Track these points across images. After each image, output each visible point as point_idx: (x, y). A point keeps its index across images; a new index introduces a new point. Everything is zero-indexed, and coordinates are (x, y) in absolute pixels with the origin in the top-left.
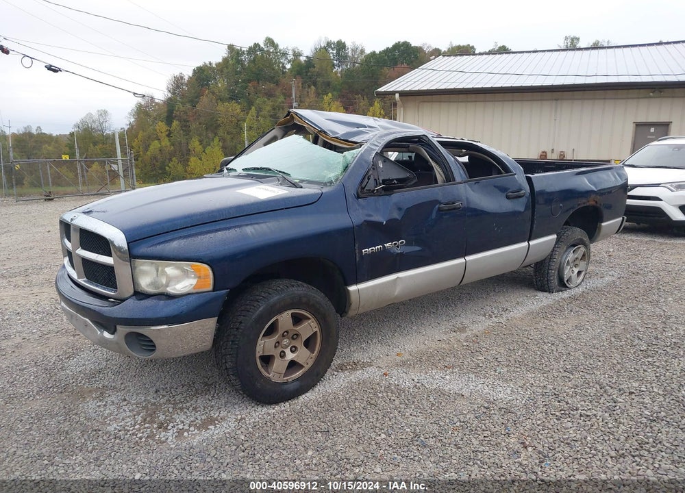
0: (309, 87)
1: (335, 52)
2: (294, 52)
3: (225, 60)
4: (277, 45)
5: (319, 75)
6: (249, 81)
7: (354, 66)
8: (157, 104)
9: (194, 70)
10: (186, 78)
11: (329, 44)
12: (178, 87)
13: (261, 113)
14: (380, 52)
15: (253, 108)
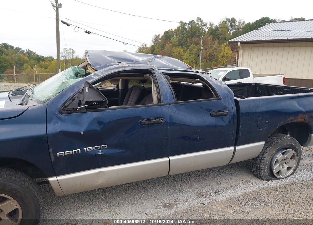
0: (216, 40)
1: (230, 23)
2: (210, 24)
3: (178, 28)
4: (202, 21)
5: (221, 34)
6: (188, 37)
7: (239, 30)
8: (147, 47)
9: (164, 33)
10: (161, 36)
11: (227, 20)
12: (157, 40)
13: (192, 52)
14: (253, 23)
15: (188, 49)
